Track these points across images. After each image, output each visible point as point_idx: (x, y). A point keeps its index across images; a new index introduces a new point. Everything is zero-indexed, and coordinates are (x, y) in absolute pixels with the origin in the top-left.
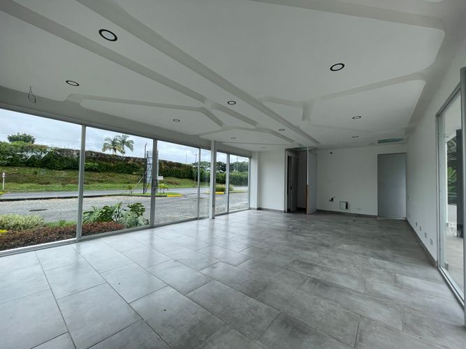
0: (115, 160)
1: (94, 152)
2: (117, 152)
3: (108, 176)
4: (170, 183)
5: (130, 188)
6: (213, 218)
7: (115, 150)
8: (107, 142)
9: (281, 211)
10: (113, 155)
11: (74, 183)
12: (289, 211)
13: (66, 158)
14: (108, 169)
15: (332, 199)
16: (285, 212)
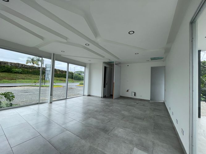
0: (32, 68)
1: (20, 64)
2: (35, 64)
3: (28, 76)
4: (61, 80)
5: (35, 82)
6: (51, 103)
7: (34, 63)
8: (29, 59)
9: (100, 97)
10: (32, 66)
11: (7, 79)
13: (4, 66)
14: (28, 73)
15: (128, 90)
16: (102, 97)
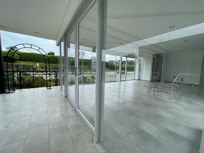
6: (120, 82)
9: (148, 81)
12: (152, 81)
15: (175, 77)
16: (150, 81)
